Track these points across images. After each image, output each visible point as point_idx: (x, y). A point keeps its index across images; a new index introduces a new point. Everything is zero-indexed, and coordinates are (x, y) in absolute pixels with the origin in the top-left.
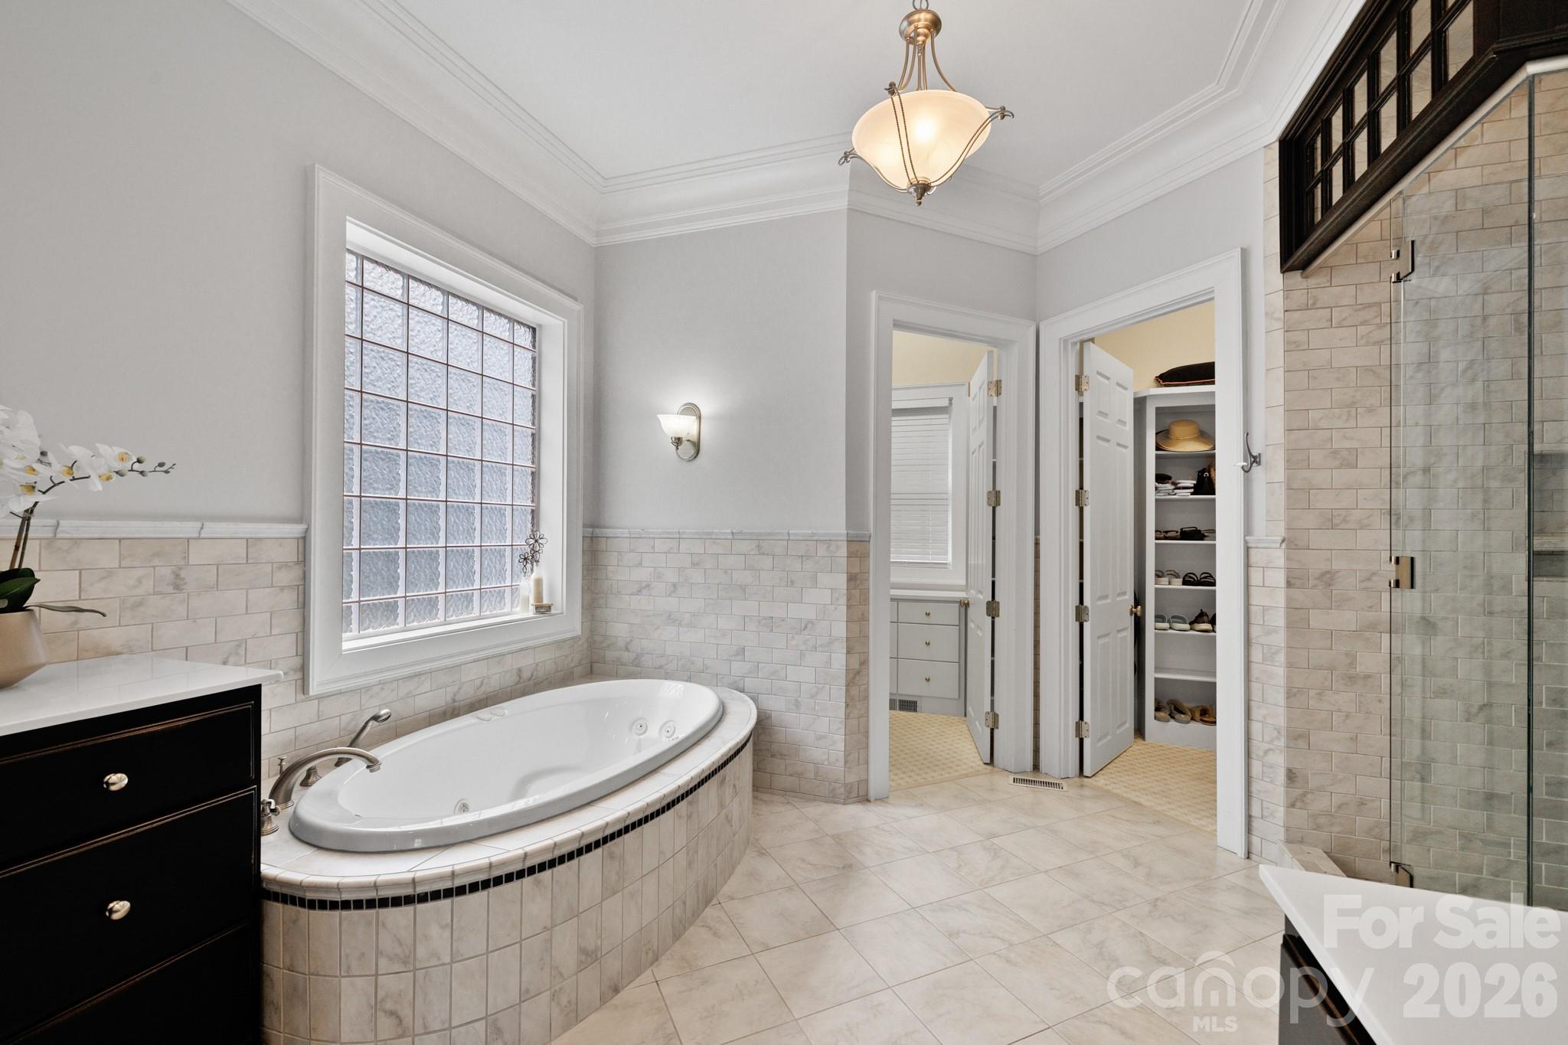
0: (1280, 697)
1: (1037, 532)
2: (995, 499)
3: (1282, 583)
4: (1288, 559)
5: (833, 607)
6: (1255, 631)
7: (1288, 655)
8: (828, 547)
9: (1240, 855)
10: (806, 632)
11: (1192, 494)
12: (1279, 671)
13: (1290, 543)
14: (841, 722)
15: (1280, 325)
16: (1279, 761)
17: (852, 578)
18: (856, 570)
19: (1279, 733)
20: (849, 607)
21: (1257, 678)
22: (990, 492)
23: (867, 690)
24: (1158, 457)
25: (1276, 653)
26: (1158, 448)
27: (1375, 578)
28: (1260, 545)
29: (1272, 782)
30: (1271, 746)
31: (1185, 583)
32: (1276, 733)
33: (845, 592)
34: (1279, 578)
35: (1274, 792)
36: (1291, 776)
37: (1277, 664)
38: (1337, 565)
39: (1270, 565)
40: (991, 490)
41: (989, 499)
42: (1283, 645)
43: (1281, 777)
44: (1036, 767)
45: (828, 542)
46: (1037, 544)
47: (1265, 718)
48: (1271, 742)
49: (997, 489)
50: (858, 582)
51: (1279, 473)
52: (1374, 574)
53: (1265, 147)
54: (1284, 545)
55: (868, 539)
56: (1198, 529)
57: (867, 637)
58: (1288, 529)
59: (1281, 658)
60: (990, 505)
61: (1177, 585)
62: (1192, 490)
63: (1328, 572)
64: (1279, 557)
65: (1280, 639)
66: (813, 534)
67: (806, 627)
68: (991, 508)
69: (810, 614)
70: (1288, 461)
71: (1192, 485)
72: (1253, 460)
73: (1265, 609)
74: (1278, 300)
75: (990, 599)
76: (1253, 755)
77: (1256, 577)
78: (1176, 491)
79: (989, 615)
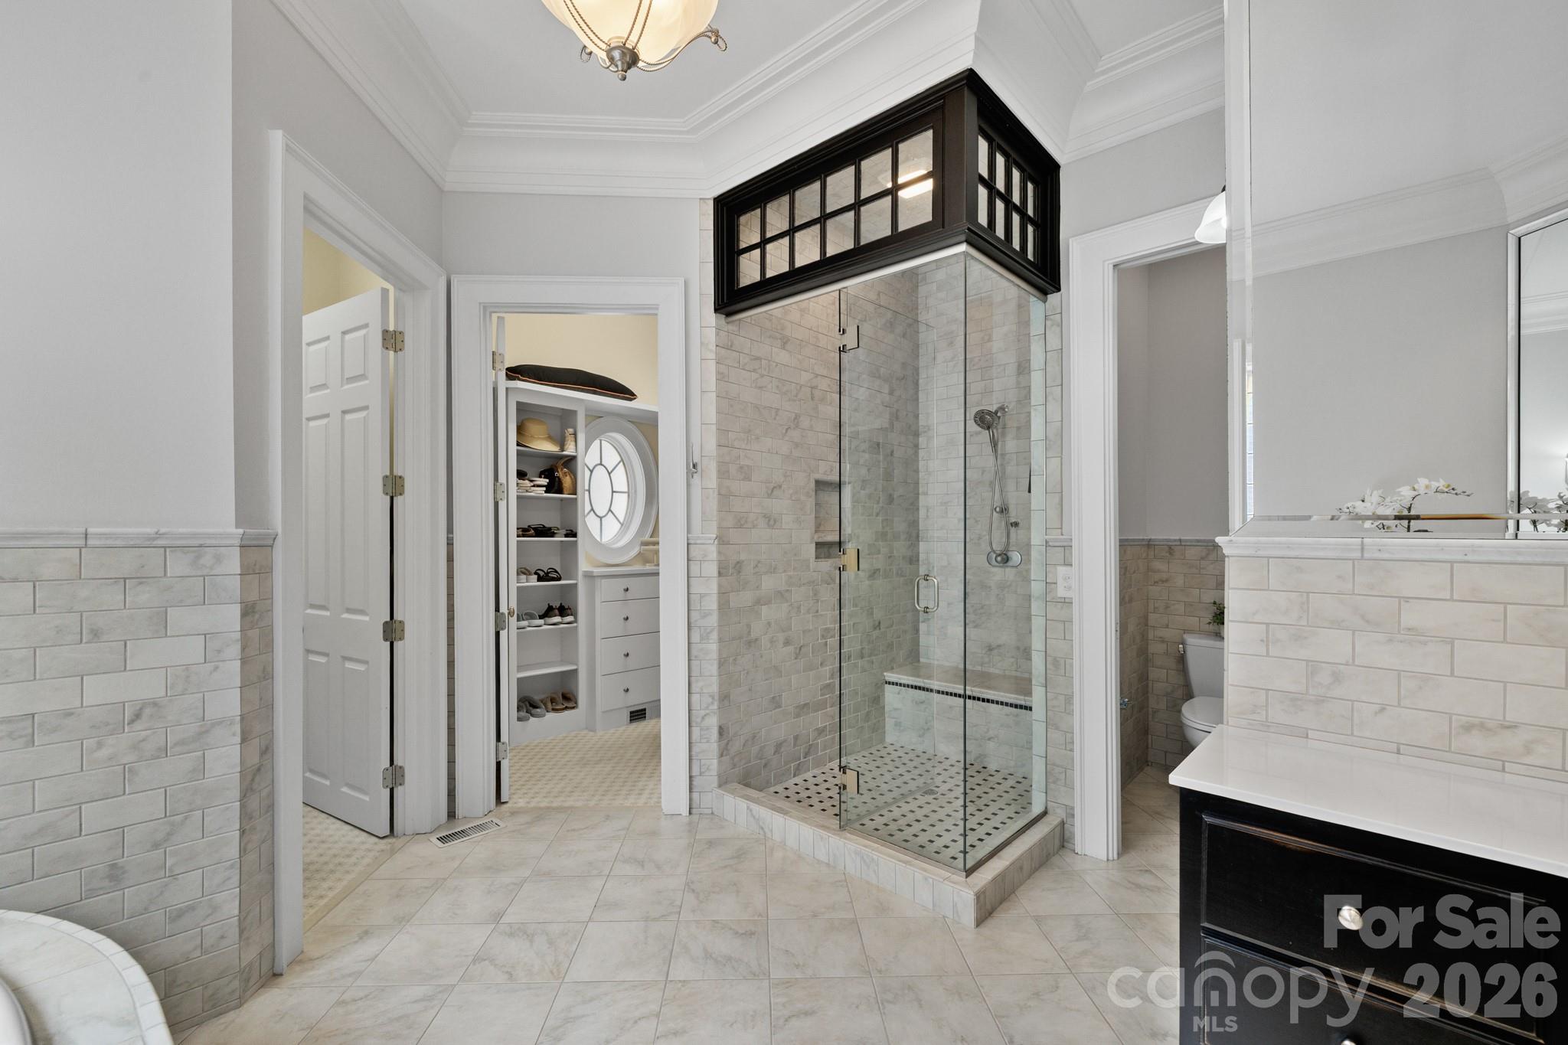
0: (714, 669)
1: (450, 530)
2: (394, 486)
3: (715, 574)
4: (719, 553)
5: (209, 666)
6: (695, 615)
7: (720, 632)
8: (198, 557)
9: (684, 815)
10: (138, 726)
11: (546, 492)
12: (713, 647)
13: (722, 540)
14: (232, 866)
15: (713, 356)
16: (713, 722)
17: (248, 611)
18: (253, 596)
19: (713, 698)
20: (244, 661)
21: (696, 657)
22: (387, 477)
23: (271, 795)
24: (519, 453)
25: (711, 631)
26: (518, 444)
27: (759, 565)
28: (698, 542)
29: (708, 742)
30: (707, 711)
31: (540, 579)
32: (710, 700)
33: (238, 635)
34: (712, 569)
35: (710, 747)
36: (721, 731)
37: (711, 641)
38: (743, 557)
39: (705, 559)
40: (388, 474)
41: (385, 485)
42: (716, 625)
43: (715, 731)
44: (452, 814)
45: (195, 548)
46: (450, 544)
47: (702, 690)
48: (707, 708)
49: (398, 472)
50: (257, 616)
51: (712, 481)
52: (759, 562)
53: (701, 199)
54: (716, 542)
55: (270, 542)
56: (547, 526)
57: (271, 707)
58: (719, 528)
59: (715, 636)
60: (387, 494)
61: (533, 582)
62: (544, 489)
63: (738, 562)
64: (712, 551)
65: (713, 620)
66: (158, 535)
67: (137, 716)
68: (388, 498)
69: (150, 687)
70: (719, 471)
71: (546, 484)
72: (693, 467)
73: (702, 596)
74: (711, 335)
75: (388, 619)
76: (693, 724)
77: (695, 569)
78: (533, 488)
79: (386, 640)
